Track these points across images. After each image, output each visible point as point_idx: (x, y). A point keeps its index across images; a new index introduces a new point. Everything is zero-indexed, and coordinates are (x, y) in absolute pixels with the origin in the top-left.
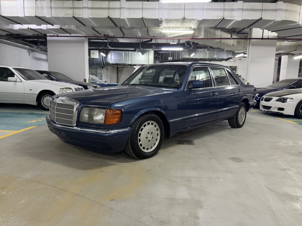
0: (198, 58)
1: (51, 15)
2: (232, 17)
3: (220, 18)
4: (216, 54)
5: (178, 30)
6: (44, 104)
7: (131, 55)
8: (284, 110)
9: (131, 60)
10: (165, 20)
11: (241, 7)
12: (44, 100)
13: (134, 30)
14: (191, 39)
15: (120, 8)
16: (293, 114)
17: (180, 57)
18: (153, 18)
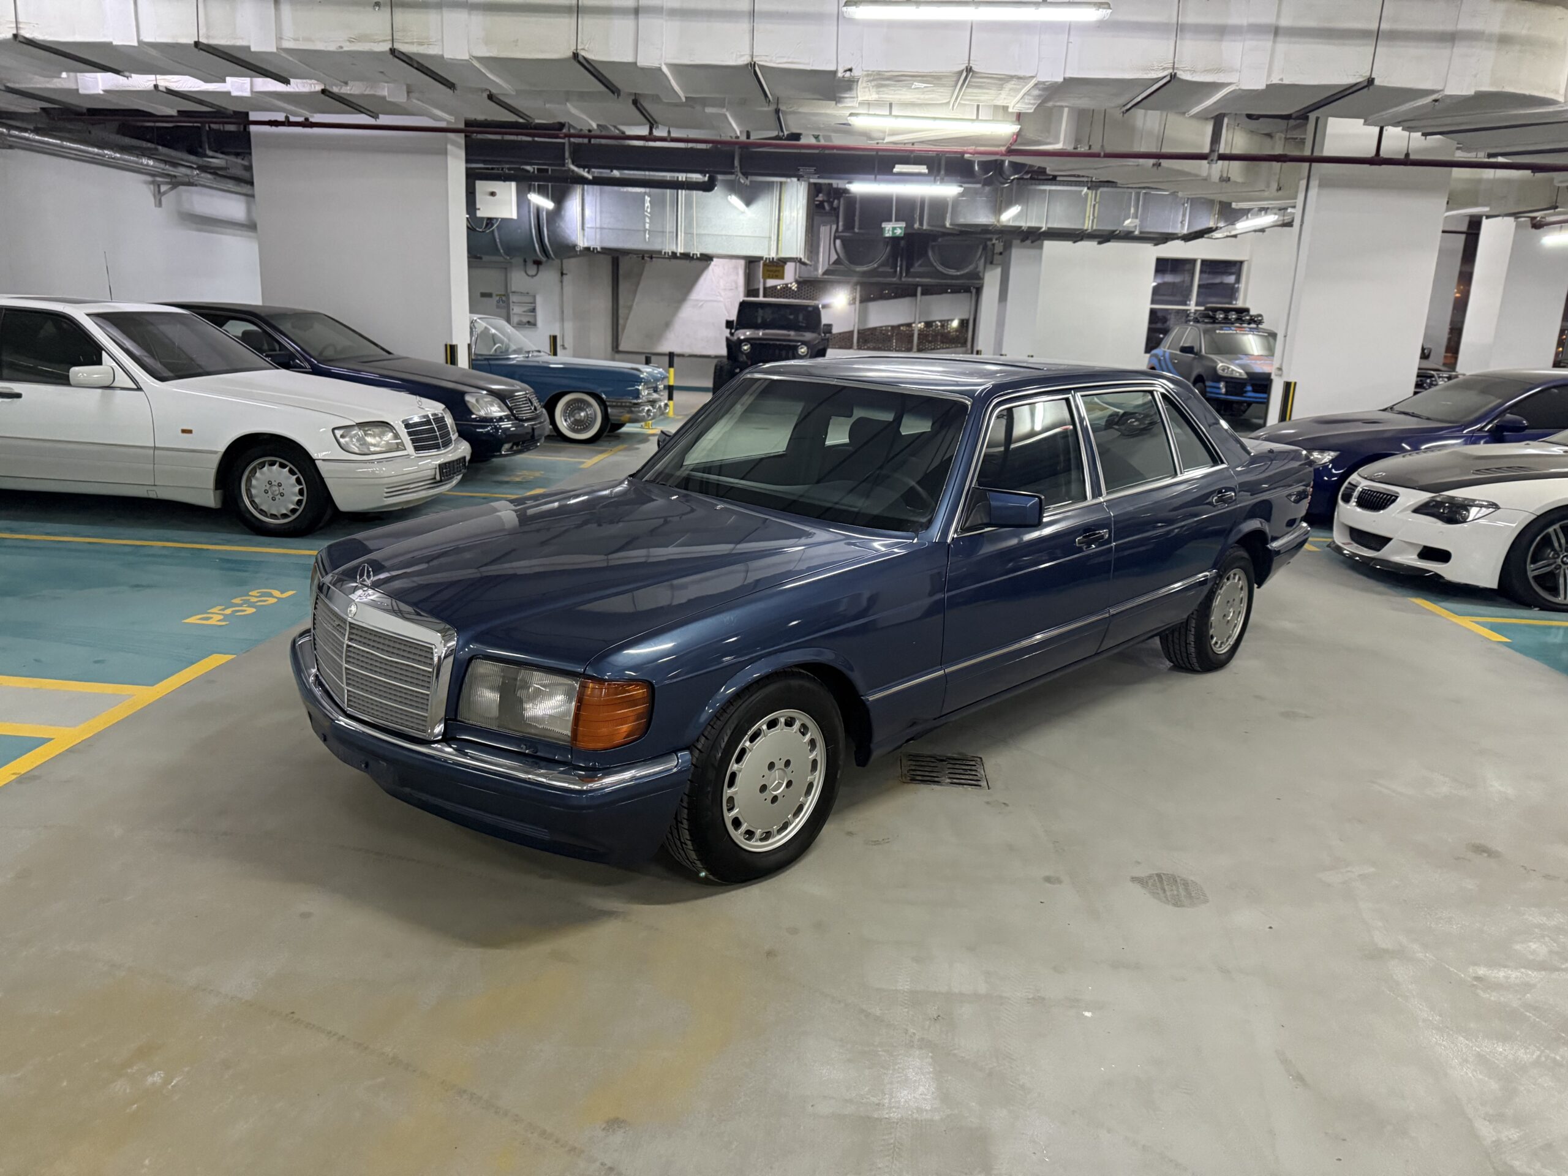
0: (1038, 228)
1: (279, 38)
2: (1219, 70)
3: (1154, 75)
4: (1132, 210)
5: (935, 118)
6: (252, 502)
7: (689, 204)
8: (1450, 562)
9: (689, 233)
10: (868, 75)
11: (1269, 19)
12: (254, 482)
13: (709, 111)
14: (1003, 153)
15: (637, 11)
16: (1489, 579)
17: (944, 219)
18: (804, 64)
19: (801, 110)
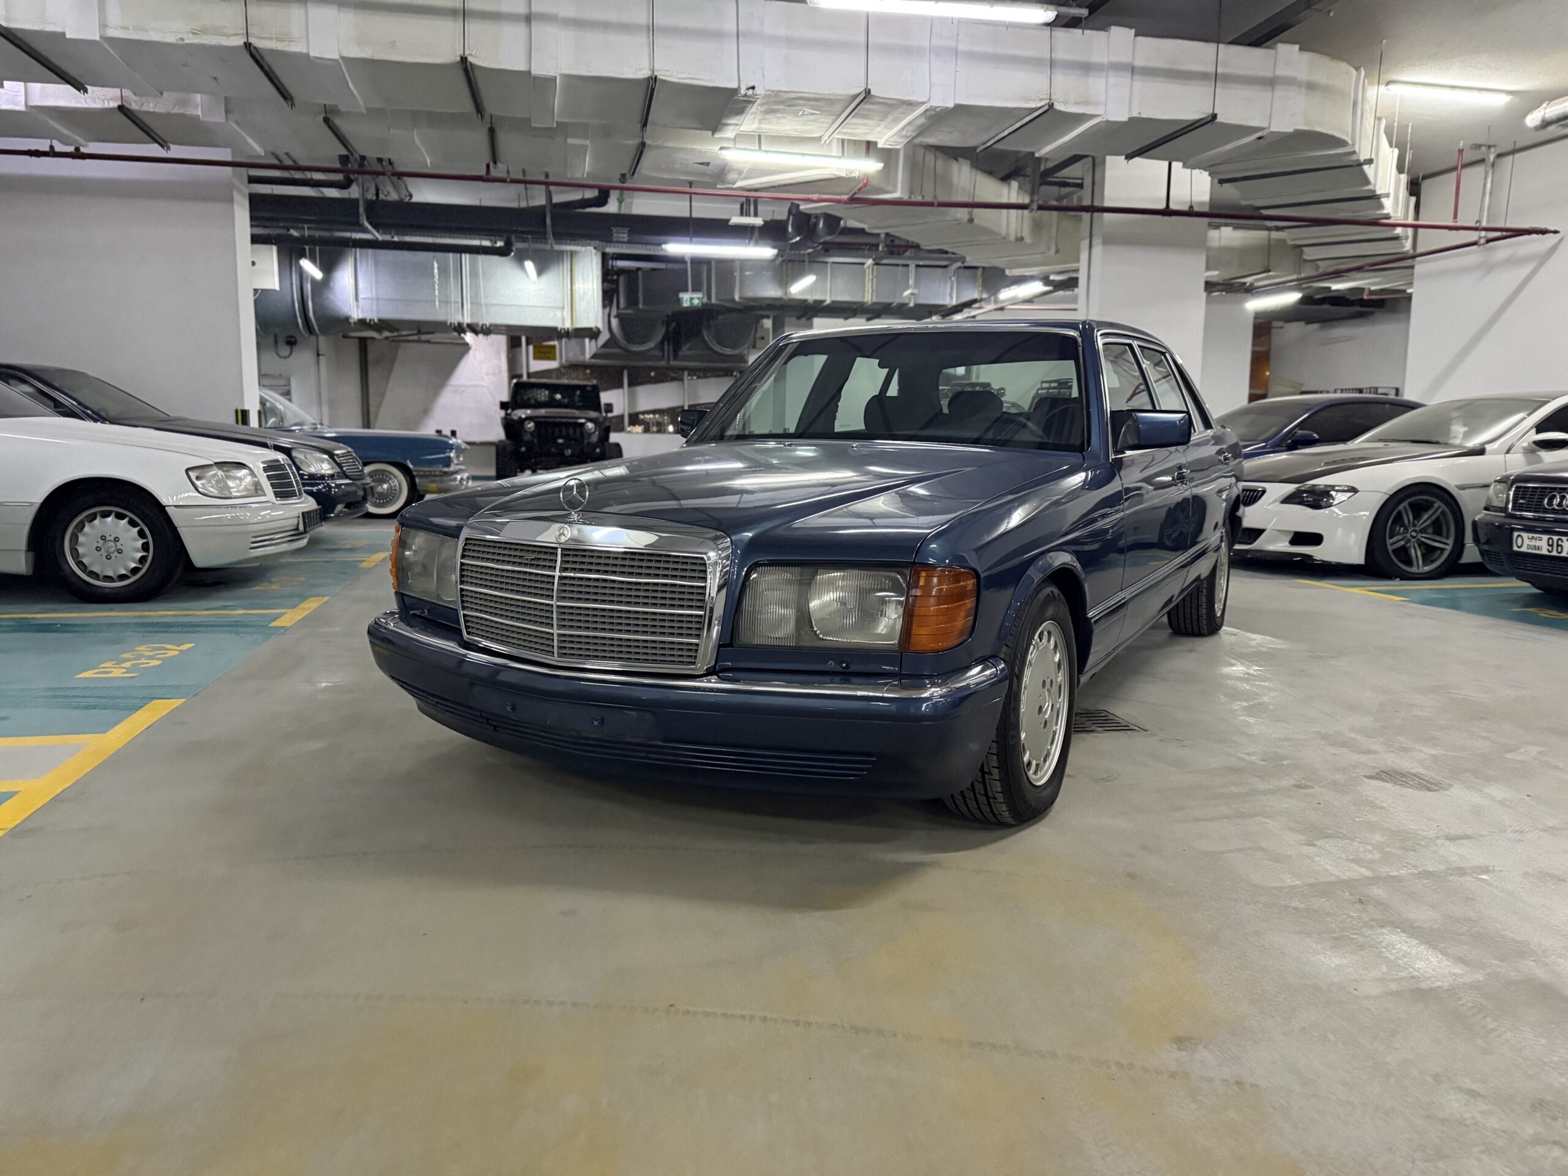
0: (823, 301)
1: (103, 26)
2: (1087, 103)
3: (1032, 105)
4: (911, 282)
5: (804, 154)
6: (80, 564)
7: (474, 274)
8: (1324, 543)
9: (475, 303)
10: (769, 96)
11: (1125, 58)
12: (81, 539)
13: (570, 141)
14: (845, 203)
15: (528, 19)
16: (1356, 555)
17: (732, 293)
18: (707, 81)
19: (667, 144)
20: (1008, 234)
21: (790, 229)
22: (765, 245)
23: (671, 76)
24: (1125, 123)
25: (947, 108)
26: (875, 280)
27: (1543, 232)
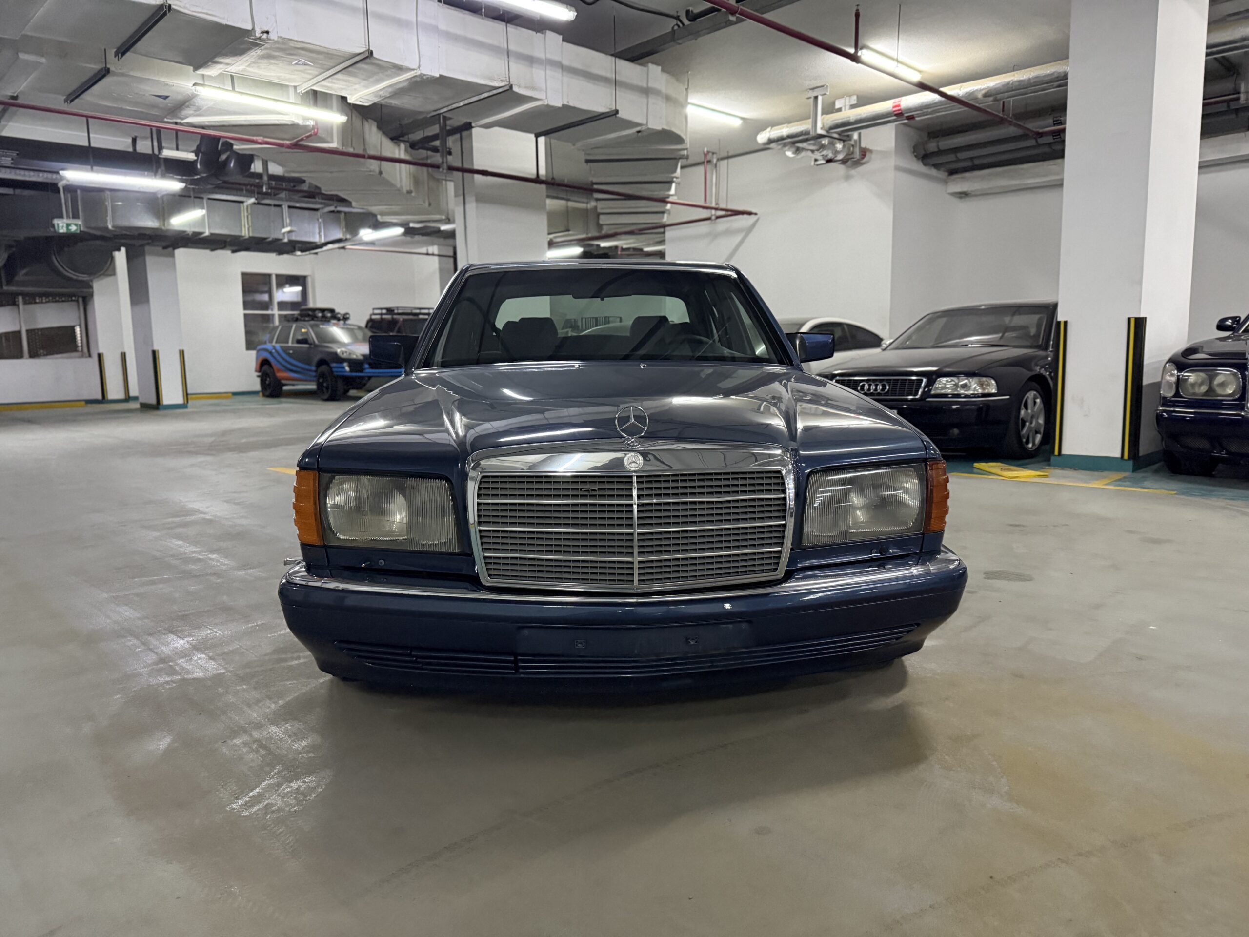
0: (200, 233)
2: (533, 88)
3: (496, 85)
10: (278, 43)
11: (558, 58)
14: (289, 147)
17: (105, 222)
18: (220, 18)
20: (401, 187)
21: (199, 166)
22: (172, 178)
23: (185, 8)
24: (559, 108)
25: (433, 77)
26: (250, 217)
27: (750, 213)
